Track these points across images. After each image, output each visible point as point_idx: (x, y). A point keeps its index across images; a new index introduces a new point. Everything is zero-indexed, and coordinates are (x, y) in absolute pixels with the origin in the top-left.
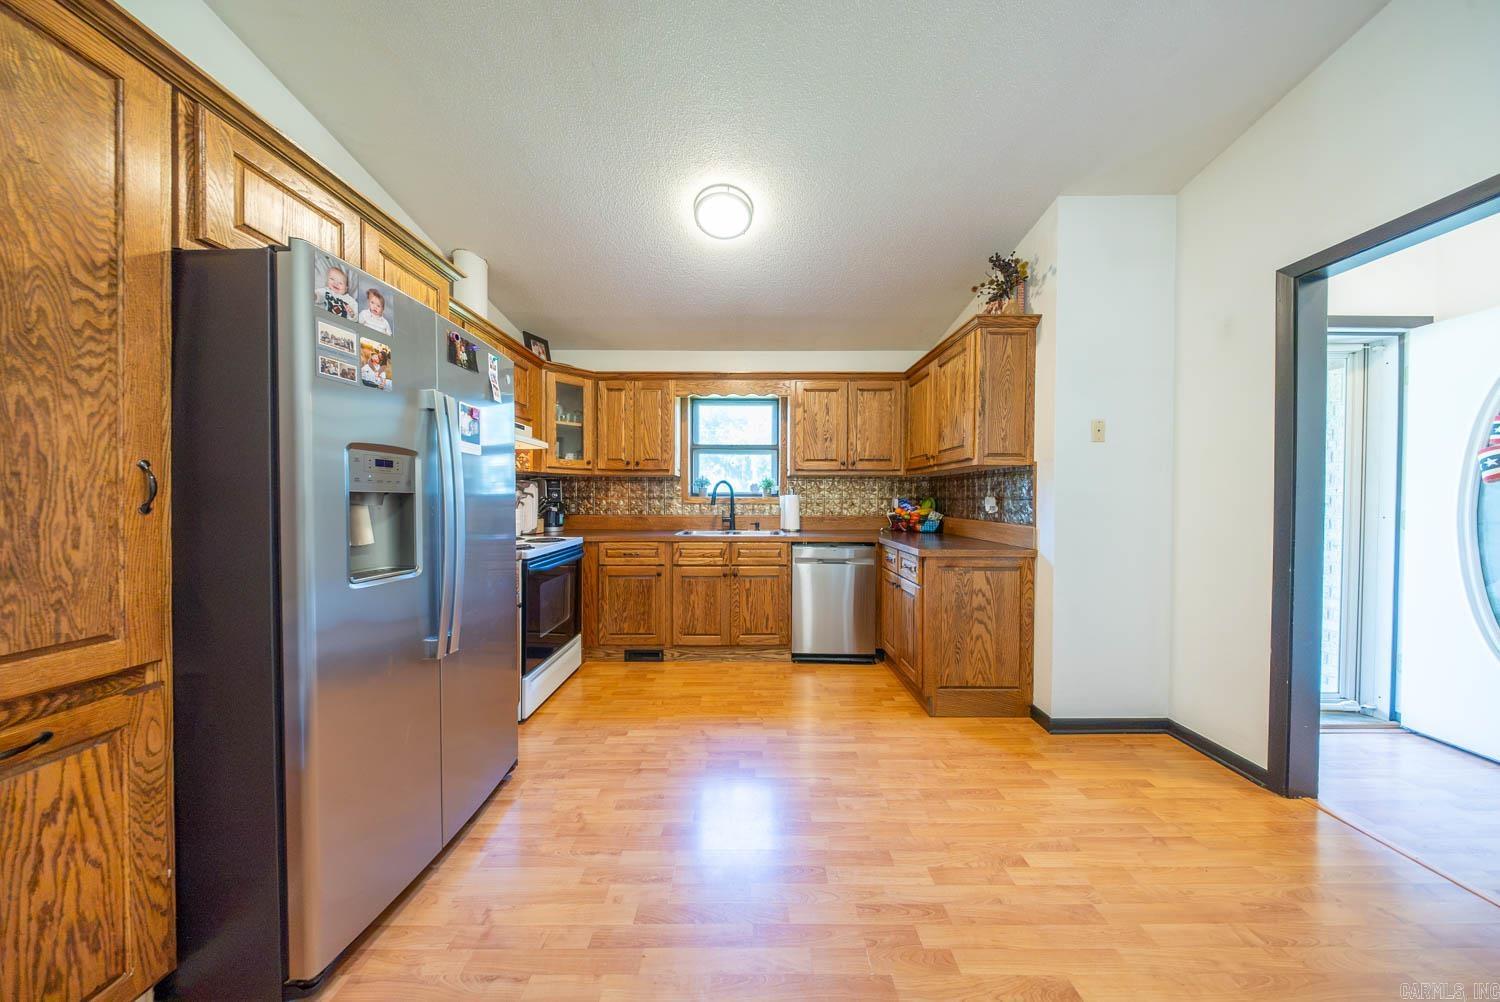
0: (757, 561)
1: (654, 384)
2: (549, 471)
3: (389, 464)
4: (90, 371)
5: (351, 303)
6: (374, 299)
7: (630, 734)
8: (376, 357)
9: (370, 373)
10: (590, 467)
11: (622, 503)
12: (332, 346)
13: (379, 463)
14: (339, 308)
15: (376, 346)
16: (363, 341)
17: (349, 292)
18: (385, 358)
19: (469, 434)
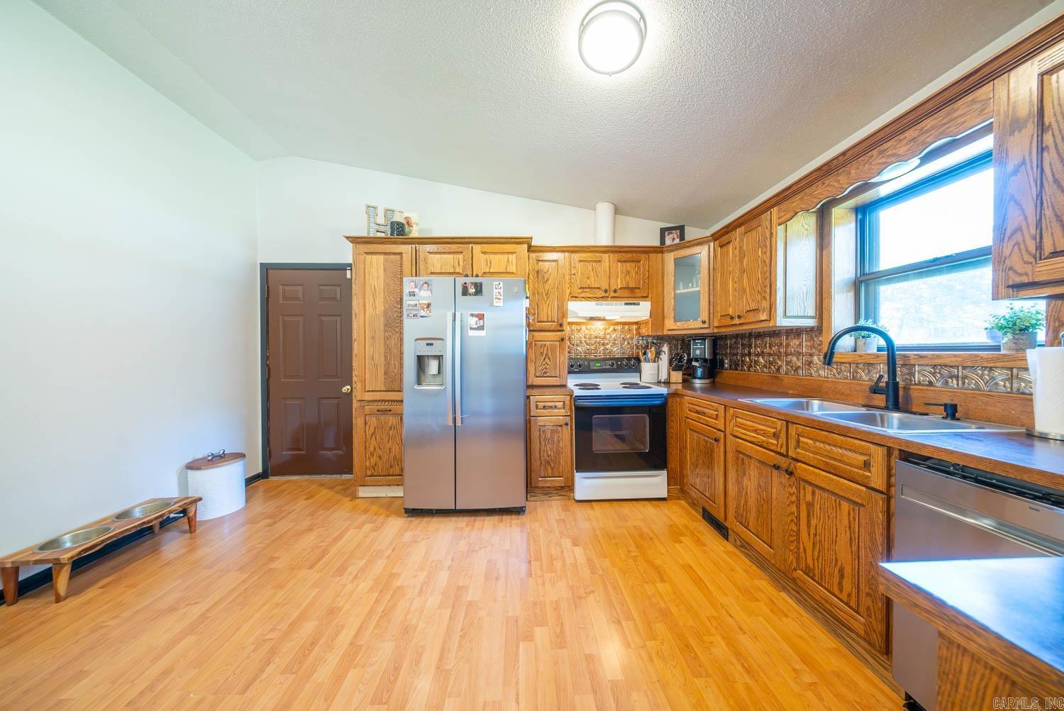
0: (827, 464)
1: (754, 223)
2: (670, 333)
3: (432, 344)
4: (397, 327)
5: (417, 290)
6: (426, 285)
7: (576, 549)
8: (425, 306)
9: (423, 313)
10: (706, 325)
11: (761, 360)
12: (411, 308)
13: (428, 344)
14: (412, 294)
15: (426, 302)
16: (421, 302)
17: (416, 287)
18: (429, 305)
19: (476, 326)
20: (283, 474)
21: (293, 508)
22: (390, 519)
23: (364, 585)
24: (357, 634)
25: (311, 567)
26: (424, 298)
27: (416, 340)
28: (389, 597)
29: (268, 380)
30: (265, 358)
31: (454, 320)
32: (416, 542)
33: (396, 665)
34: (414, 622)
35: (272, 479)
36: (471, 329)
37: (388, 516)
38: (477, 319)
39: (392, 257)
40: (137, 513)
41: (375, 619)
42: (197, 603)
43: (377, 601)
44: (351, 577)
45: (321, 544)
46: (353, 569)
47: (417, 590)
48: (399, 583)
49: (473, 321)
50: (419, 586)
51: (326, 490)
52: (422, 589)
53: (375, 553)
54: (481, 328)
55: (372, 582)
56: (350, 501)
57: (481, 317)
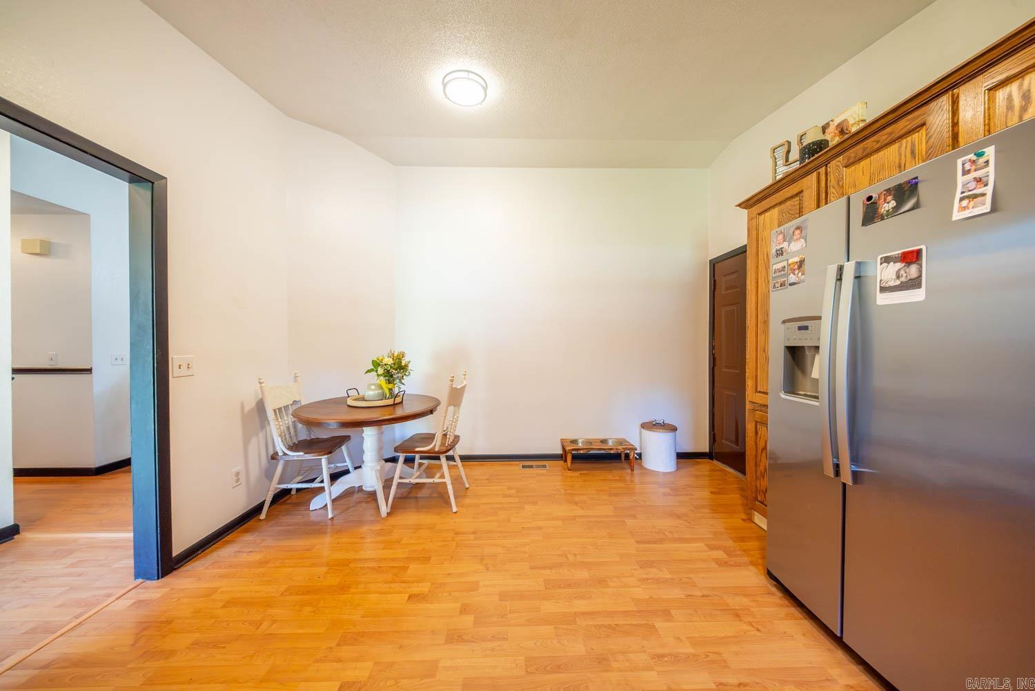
3: (806, 328)
5: (785, 245)
6: (798, 232)
8: (796, 266)
9: (792, 278)
12: (778, 274)
13: (800, 328)
14: (780, 253)
15: (797, 259)
16: (790, 261)
17: (784, 241)
18: (801, 264)
19: (898, 282)
20: (723, 462)
21: (693, 493)
22: (753, 569)
23: (640, 592)
24: (584, 614)
25: (638, 542)
26: (794, 254)
27: (784, 322)
28: (635, 623)
29: (713, 368)
30: (712, 347)
31: (839, 279)
32: (737, 616)
33: (562, 667)
34: (615, 665)
35: (715, 462)
36: (883, 289)
37: (753, 564)
38: (899, 265)
39: (788, 203)
40: (610, 443)
41: (607, 621)
42: (583, 509)
43: (626, 613)
44: (644, 576)
45: (667, 534)
46: (654, 572)
47: (660, 651)
48: (659, 624)
49: (888, 273)
50: (666, 651)
51: (737, 496)
52: (663, 656)
53: (687, 580)
54: (914, 283)
55: (647, 597)
56: (743, 520)
57: (912, 257)
